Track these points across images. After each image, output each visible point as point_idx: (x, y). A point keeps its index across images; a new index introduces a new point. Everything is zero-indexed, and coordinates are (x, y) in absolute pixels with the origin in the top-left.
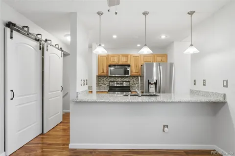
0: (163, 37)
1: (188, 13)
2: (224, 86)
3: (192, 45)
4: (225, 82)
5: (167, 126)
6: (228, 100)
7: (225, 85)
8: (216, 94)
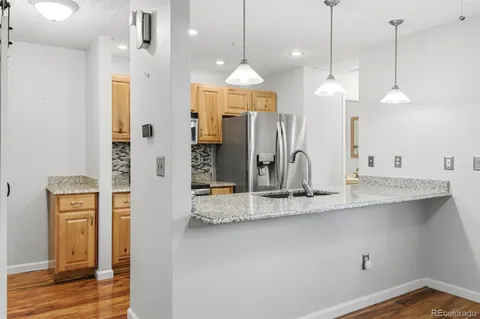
0: (296, 54)
1: (392, 22)
2: (446, 168)
3: (396, 87)
4: (449, 161)
5: (368, 256)
6: (454, 193)
7: (448, 165)
8: (431, 182)
